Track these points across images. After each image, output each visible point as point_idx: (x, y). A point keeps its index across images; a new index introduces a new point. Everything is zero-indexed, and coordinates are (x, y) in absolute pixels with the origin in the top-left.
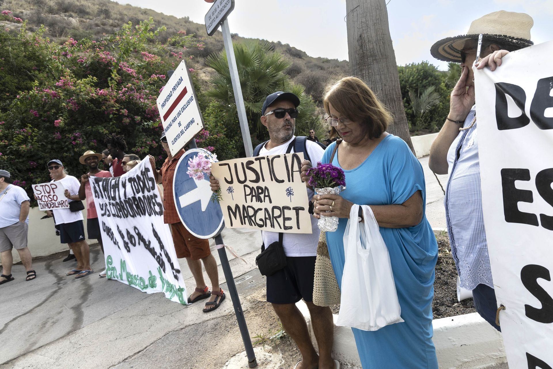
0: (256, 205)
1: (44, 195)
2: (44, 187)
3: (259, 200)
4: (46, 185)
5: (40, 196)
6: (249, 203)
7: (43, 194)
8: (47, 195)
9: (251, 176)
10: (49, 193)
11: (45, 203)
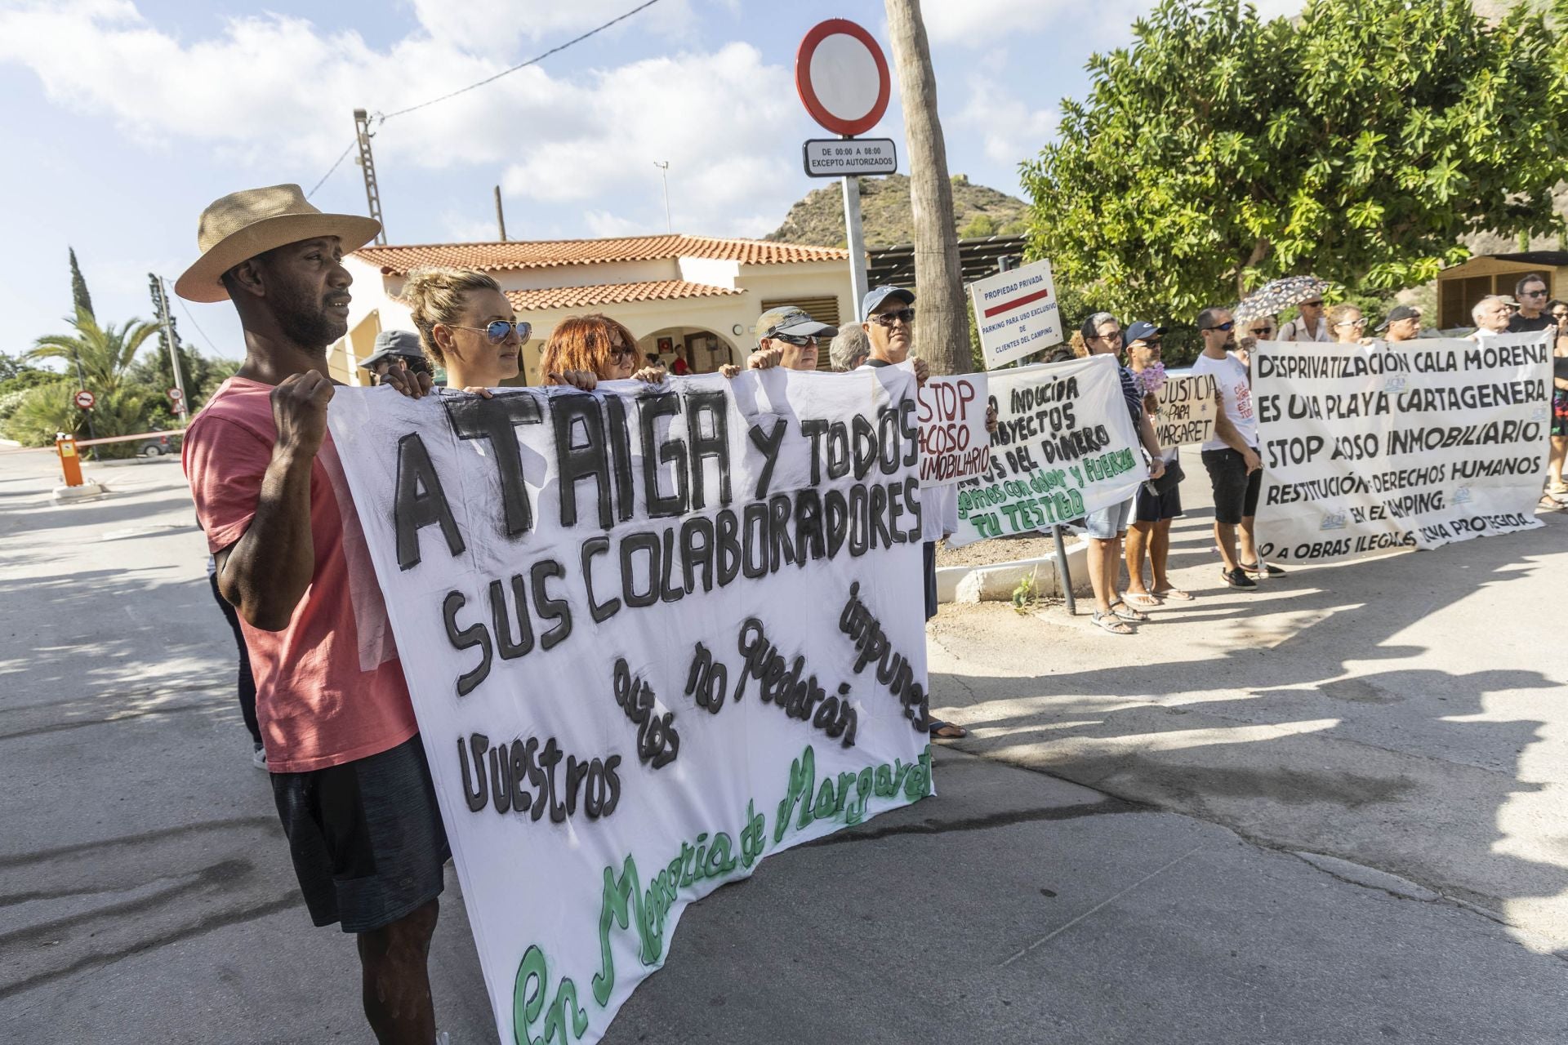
0: (1177, 422)
1: (938, 424)
2: (940, 390)
3: (1180, 417)
4: (945, 384)
5: (927, 427)
6: (1172, 422)
7: (935, 421)
8: (945, 423)
9: (1181, 394)
10: (950, 417)
11: (935, 456)
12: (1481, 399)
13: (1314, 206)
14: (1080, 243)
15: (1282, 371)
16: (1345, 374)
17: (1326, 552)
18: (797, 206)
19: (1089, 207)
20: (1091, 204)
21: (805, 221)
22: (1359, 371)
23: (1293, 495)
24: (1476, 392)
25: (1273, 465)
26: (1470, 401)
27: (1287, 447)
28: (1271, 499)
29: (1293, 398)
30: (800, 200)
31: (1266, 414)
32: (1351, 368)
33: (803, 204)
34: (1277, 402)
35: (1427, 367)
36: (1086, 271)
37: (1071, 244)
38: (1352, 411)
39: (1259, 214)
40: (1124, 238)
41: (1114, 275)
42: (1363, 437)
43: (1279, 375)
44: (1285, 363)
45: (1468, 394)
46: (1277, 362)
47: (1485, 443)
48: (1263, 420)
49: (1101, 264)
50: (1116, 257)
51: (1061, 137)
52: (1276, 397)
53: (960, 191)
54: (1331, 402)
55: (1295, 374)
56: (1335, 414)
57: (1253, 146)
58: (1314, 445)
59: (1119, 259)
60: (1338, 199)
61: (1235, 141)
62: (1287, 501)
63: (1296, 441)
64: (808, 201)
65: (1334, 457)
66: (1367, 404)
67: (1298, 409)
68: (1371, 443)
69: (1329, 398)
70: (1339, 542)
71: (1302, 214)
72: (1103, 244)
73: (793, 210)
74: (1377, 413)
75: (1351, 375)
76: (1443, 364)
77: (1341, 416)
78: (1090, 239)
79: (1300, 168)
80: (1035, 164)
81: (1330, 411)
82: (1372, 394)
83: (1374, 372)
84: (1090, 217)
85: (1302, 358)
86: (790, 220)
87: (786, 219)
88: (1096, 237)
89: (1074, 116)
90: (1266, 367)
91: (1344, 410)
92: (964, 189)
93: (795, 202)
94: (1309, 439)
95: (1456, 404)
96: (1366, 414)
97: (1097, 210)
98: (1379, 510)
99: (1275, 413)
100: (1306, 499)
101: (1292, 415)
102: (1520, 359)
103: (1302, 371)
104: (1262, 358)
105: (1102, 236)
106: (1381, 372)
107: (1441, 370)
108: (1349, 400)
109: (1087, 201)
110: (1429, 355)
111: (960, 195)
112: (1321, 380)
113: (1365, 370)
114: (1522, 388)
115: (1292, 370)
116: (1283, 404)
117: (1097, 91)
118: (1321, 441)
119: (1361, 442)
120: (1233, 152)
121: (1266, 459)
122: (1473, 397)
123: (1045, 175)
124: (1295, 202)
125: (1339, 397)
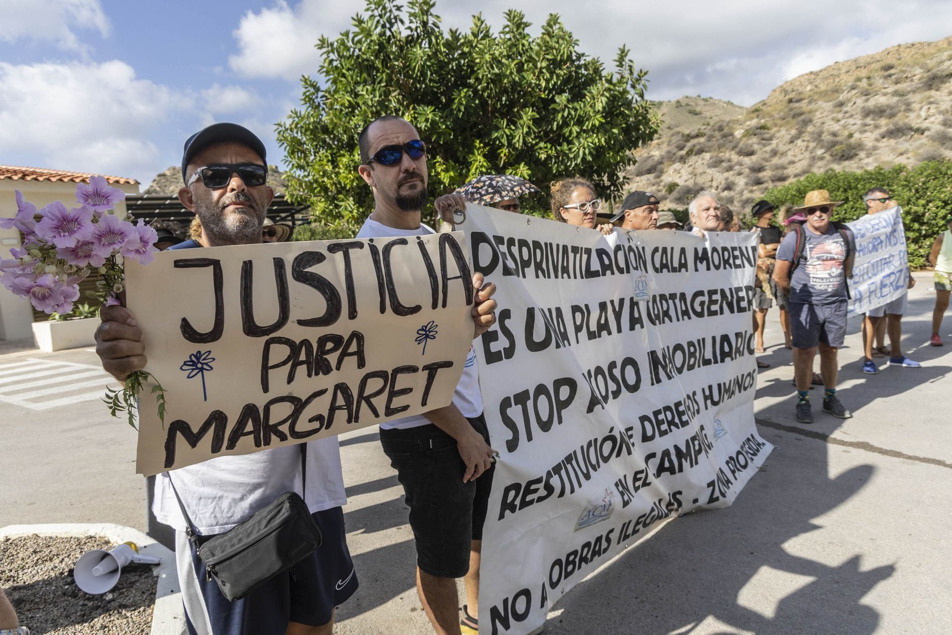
9: (309, 304)
12: (709, 308)
13: (485, 164)
14: (325, 189)
15: (511, 264)
16: (590, 274)
17: (583, 559)
18: (160, 176)
19: (328, 161)
20: (330, 158)
21: (165, 186)
22: (605, 268)
23: (542, 492)
24: (706, 298)
25: (512, 445)
26: (699, 309)
27: (530, 404)
28: (507, 506)
29: (531, 313)
30: (162, 172)
31: (495, 347)
32: (596, 266)
33: (164, 175)
34: (507, 322)
35: (664, 266)
36: (331, 211)
37: (318, 189)
38: (604, 327)
39: (446, 171)
40: (355, 184)
41: (351, 212)
42: (619, 365)
43: (507, 272)
44: (515, 250)
45: (699, 299)
46: (503, 248)
47: (722, 361)
48: (492, 358)
49: (341, 203)
50: (351, 199)
51: (305, 107)
52: (506, 314)
53: (273, 175)
54: (578, 315)
55: (530, 271)
56: (583, 334)
57: (441, 117)
58: (565, 392)
59: (354, 200)
60: (498, 162)
61: (428, 112)
62: (531, 502)
63: (541, 389)
64: (168, 173)
65: (590, 410)
66: (618, 316)
67: (539, 335)
68: (630, 371)
69: (575, 309)
70: (599, 539)
71: (477, 168)
72: (341, 189)
73: (157, 178)
74: (632, 328)
75: (595, 274)
76: (676, 264)
77: (592, 336)
78: (331, 185)
79: (473, 138)
80: (288, 126)
81: (578, 329)
82: (622, 301)
83: (621, 271)
84: (329, 168)
85: (537, 244)
86: (155, 185)
87: (151, 184)
88: (335, 184)
89: (312, 90)
90: (485, 255)
91: (593, 327)
92: (276, 174)
93: (158, 173)
94: (558, 384)
95: (685, 313)
96: (619, 330)
97: (334, 162)
98: (643, 475)
99: (507, 344)
100: (562, 494)
101: (534, 347)
102: (738, 262)
103: (538, 267)
104: (478, 238)
105: (340, 183)
106: (628, 272)
107: (674, 270)
108: (598, 312)
109: (326, 156)
110: (665, 250)
111: (273, 178)
112: (563, 283)
113: (610, 267)
114: (743, 294)
115: (526, 264)
116: (517, 325)
117: (326, 65)
118: (572, 384)
119: (617, 372)
120: (427, 120)
121: (499, 434)
122: (702, 304)
123: (296, 135)
124: (471, 158)
125: (587, 306)
